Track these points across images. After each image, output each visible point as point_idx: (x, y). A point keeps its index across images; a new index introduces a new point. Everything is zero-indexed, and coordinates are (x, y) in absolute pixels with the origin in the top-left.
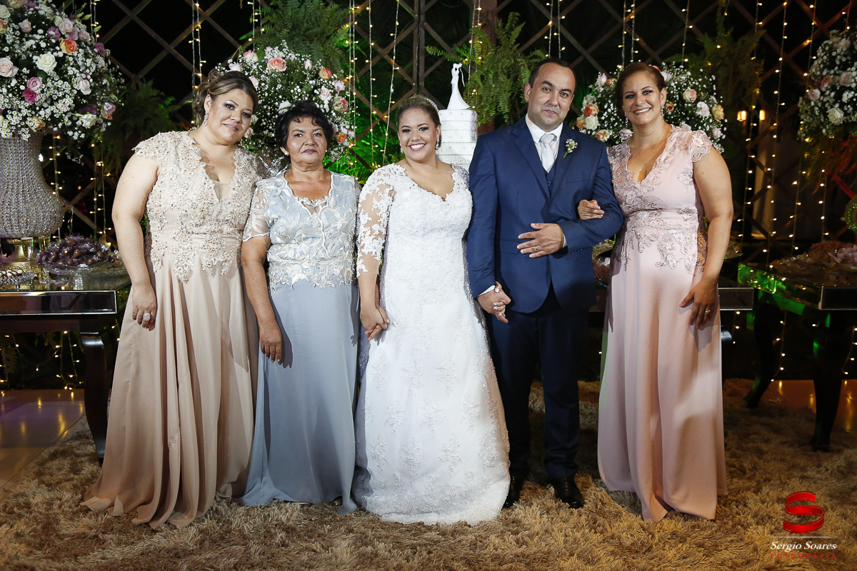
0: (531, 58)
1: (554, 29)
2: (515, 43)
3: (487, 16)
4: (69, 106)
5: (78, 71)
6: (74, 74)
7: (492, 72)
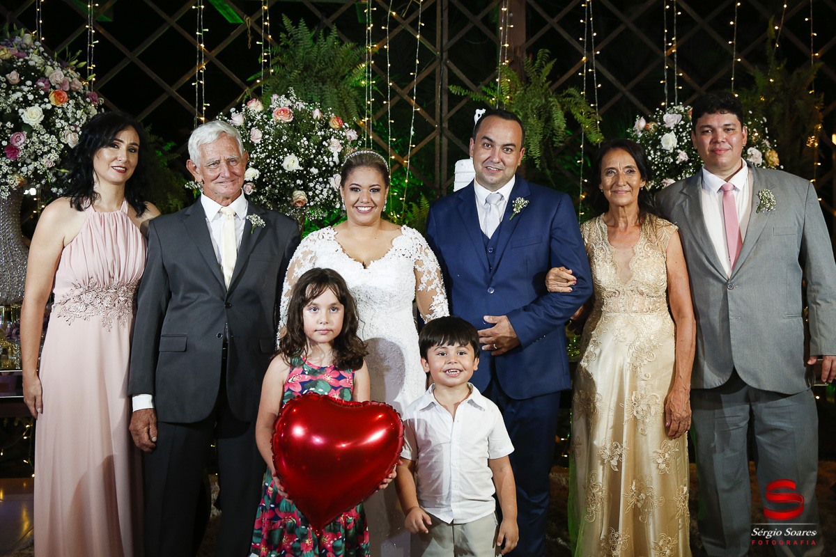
0: (564, 97)
1: (589, 65)
2: (546, 81)
3: (515, 52)
4: (55, 162)
5: (66, 124)
6: (61, 128)
7: (521, 114)
